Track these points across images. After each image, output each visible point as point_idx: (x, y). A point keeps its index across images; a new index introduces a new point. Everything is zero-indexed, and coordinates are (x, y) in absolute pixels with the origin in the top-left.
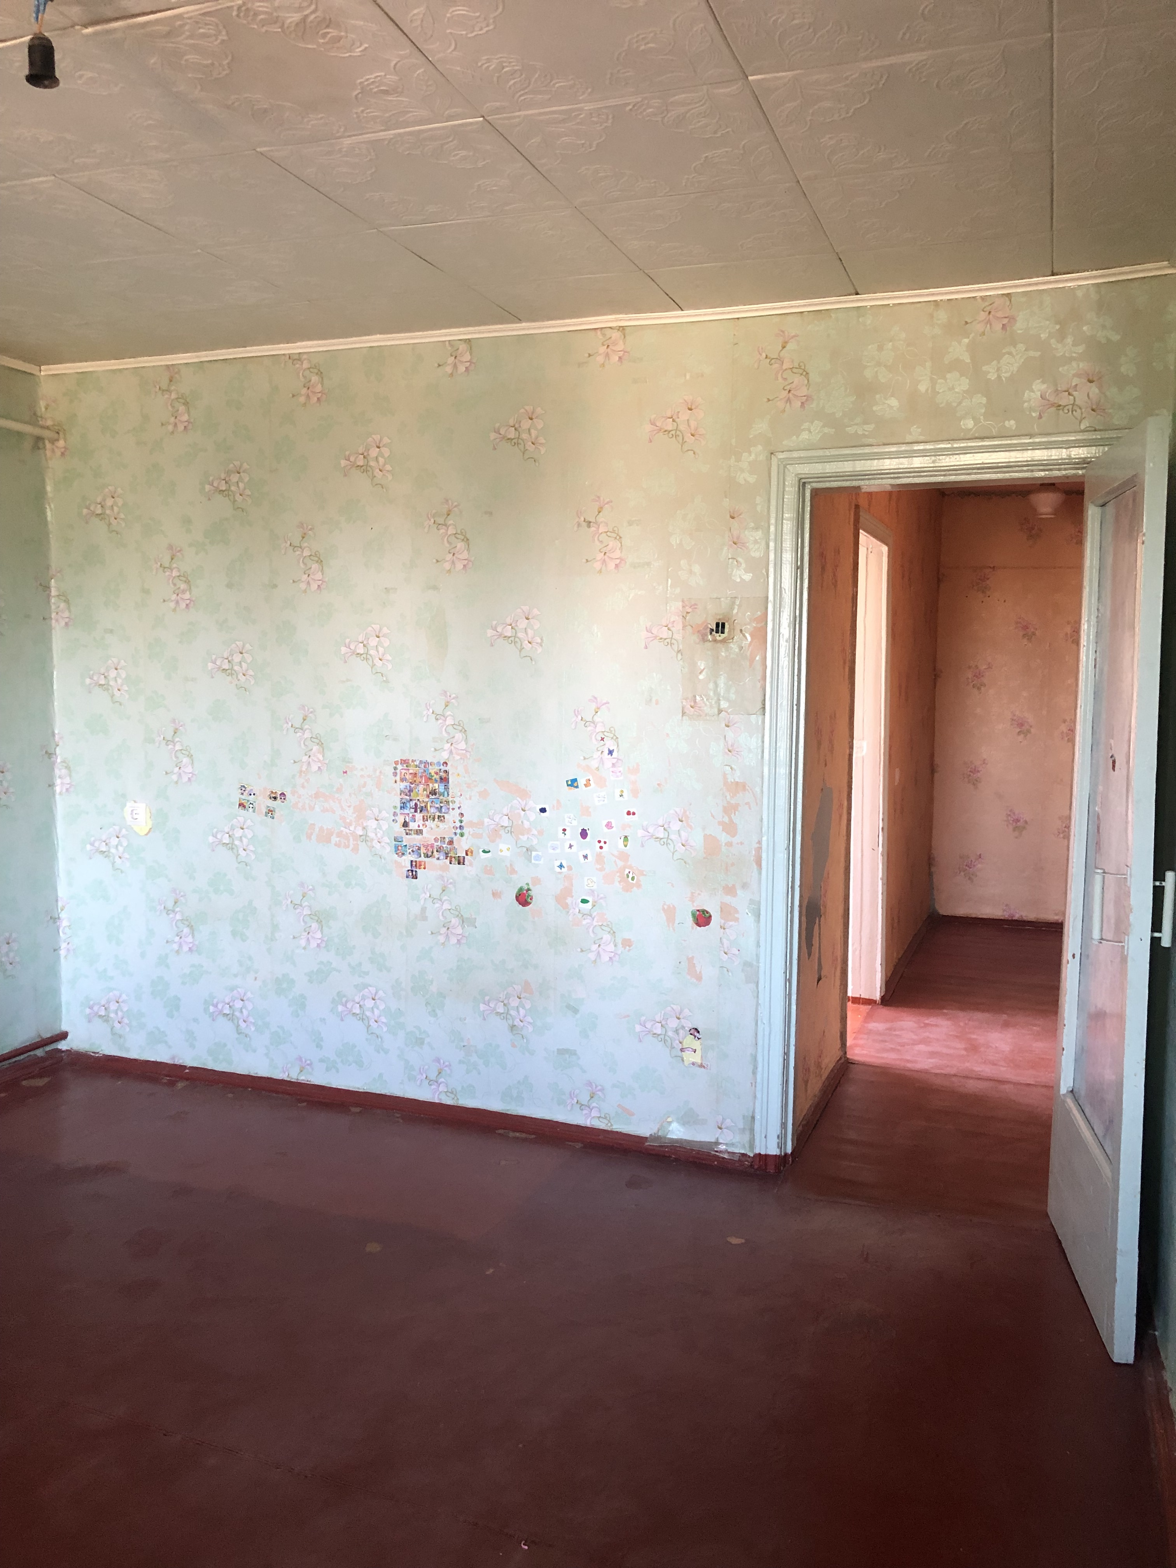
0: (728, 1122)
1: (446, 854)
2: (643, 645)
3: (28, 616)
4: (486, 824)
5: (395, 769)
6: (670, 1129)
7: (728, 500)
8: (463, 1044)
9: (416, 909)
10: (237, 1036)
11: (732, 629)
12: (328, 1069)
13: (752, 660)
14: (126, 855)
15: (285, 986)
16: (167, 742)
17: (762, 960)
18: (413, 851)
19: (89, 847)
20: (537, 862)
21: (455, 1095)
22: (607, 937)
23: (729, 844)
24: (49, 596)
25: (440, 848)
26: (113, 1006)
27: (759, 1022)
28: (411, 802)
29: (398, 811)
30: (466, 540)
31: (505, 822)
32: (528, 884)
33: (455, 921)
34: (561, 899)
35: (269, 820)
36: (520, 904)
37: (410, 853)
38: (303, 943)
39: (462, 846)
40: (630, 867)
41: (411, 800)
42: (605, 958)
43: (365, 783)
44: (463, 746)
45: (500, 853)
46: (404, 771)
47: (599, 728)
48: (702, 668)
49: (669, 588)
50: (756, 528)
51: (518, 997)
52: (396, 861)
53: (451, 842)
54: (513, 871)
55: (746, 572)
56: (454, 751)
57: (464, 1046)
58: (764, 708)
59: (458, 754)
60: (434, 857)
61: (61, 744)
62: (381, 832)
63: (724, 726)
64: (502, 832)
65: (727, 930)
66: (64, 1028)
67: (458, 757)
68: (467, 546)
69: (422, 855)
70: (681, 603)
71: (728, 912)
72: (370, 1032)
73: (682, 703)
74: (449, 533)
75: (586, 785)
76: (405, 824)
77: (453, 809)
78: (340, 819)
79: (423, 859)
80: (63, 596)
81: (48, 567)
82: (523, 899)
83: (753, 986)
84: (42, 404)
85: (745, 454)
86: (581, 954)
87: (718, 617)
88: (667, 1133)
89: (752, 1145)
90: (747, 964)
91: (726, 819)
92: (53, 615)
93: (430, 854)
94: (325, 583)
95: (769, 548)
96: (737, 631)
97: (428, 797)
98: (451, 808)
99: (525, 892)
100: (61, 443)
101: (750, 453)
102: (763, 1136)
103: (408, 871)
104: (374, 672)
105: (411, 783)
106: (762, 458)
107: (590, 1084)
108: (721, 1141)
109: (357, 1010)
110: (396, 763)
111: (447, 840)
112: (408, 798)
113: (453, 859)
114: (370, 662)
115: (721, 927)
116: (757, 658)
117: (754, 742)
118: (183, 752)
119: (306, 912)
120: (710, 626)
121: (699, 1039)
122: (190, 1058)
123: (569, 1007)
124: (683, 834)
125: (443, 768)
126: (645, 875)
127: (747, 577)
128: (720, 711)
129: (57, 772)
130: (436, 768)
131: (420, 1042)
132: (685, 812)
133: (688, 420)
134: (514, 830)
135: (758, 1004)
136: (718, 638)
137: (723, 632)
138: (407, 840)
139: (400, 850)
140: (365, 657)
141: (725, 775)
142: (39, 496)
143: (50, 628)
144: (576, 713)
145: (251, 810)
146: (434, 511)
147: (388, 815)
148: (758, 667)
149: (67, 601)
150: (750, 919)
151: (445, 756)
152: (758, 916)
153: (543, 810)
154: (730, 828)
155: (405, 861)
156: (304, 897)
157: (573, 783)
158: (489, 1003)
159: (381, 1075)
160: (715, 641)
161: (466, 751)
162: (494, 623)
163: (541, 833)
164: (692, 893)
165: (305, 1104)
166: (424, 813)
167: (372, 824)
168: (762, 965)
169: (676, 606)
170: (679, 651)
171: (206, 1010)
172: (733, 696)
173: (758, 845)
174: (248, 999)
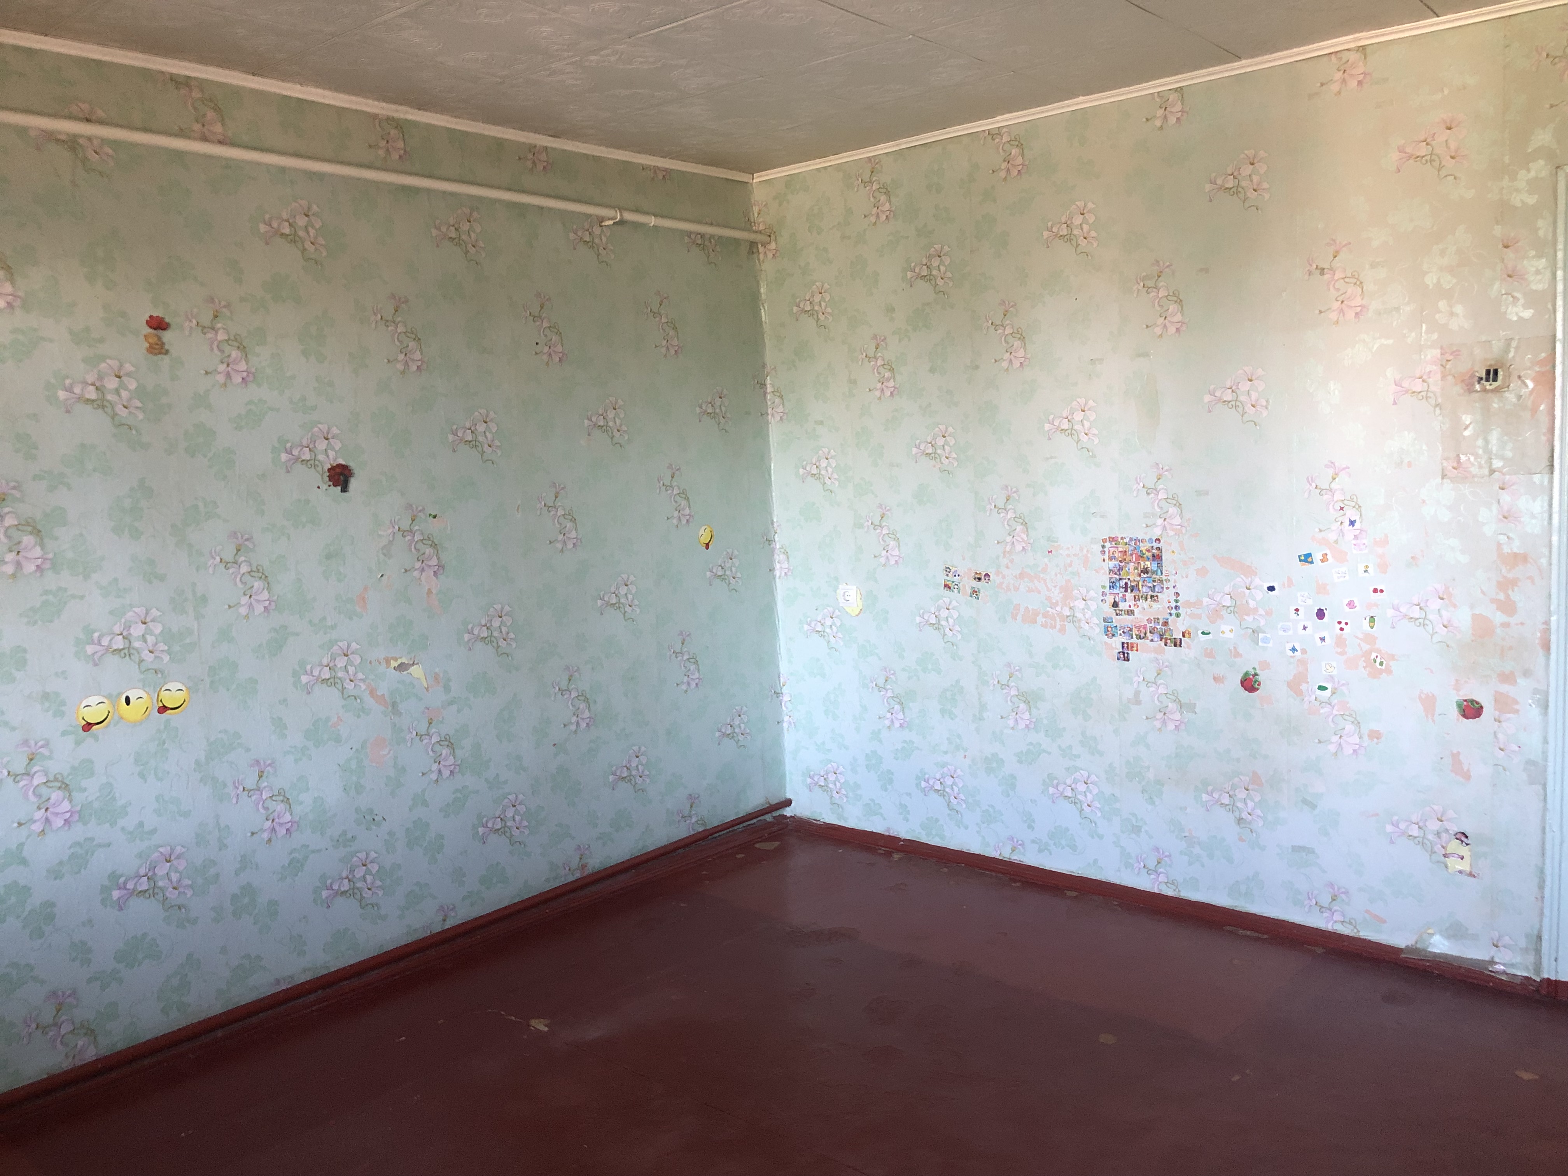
0: (1506, 940)
1: (1161, 635)
2: (1392, 402)
3: (748, 413)
4: (1205, 603)
5: (1103, 547)
6: (1432, 941)
7: (1500, 226)
8: (1184, 835)
9: (1129, 693)
10: (949, 812)
11: (1508, 376)
12: (1040, 851)
13: (1534, 410)
14: (840, 635)
15: (994, 765)
16: (875, 527)
17: (1551, 758)
18: (1123, 632)
19: (806, 627)
20: (1265, 645)
21: (1177, 887)
22: (1349, 727)
23: (1506, 625)
24: (765, 393)
25: (1154, 629)
26: (832, 777)
27: (1548, 829)
28: (1121, 582)
29: (1107, 590)
30: (1180, 302)
31: (1227, 602)
32: (1255, 669)
33: (1172, 706)
34: (1295, 685)
35: (973, 600)
36: (1246, 690)
37: (1120, 635)
38: (1011, 723)
39: (1177, 628)
40: (1379, 651)
41: (1120, 579)
42: (1348, 750)
43: (1071, 562)
44: (1177, 521)
45: (1221, 635)
46: (1112, 550)
47: (1338, 496)
48: (1468, 423)
49: (1423, 334)
50: (1539, 256)
51: (1245, 788)
52: (1106, 643)
53: (1166, 623)
54: (1237, 655)
55: (1526, 307)
56: (1168, 527)
57: (1185, 837)
58: (1552, 466)
59: (1173, 530)
60: (1148, 639)
61: (778, 531)
62: (1090, 612)
63: (1497, 488)
64: (1224, 612)
65: (1504, 724)
66: (789, 795)
67: (1172, 533)
68: (1180, 309)
69: (1134, 636)
70: (1439, 351)
71: (1505, 704)
72: (1083, 817)
73: (1442, 464)
74: (1160, 296)
75: (1322, 561)
76: (1115, 605)
77: (1168, 588)
78: (1046, 599)
79: (1135, 640)
80: (777, 392)
81: (764, 366)
82: (1249, 684)
83: (1539, 788)
84: (756, 209)
85: (1524, 172)
86: (1320, 745)
87: (1489, 363)
88: (1428, 946)
89: (1538, 968)
90: (1530, 763)
91: (1502, 596)
92: (770, 411)
93: (1142, 635)
94: (1027, 360)
95: (1556, 278)
96: (1514, 377)
97: (1140, 576)
98: (1165, 586)
99: (1251, 677)
100: (773, 246)
101: (1528, 170)
102: (1553, 959)
103: (1119, 653)
104: (1079, 447)
105: (1121, 561)
106: (1544, 174)
107: (1331, 885)
108: (1496, 960)
109: (1069, 793)
110: (1104, 541)
111: (1161, 621)
112: (1117, 577)
113: (1168, 641)
114: (1075, 437)
115: (1495, 720)
116: (1542, 408)
117: (1538, 506)
118: (890, 535)
119: (1014, 692)
120: (1477, 375)
121: (1467, 844)
122: (904, 830)
123: (1305, 801)
124: (1444, 613)
125: (1155, 545)
126: (1397, 660)
127: (1527, 314)
128: (1492, 472)
129: (776, 557)
130: (1148, 545)
131: (1136, 830)
132: (1447, 588)
133: (1446, 141)
134: (1238, 610)
135: (1545, 809)
136: (1488, 387)
137: (1495, 380)
138: (1117, 621)
139: (1110, 632)
140: (1070, 432)
141: (1499, 545)
142: (754, 300)
143: (767, 422)
144: (1310, 481)
145: (956, 591)
146: (1144, 274)
147: (1096, 595)
148: (1544, 419)
149: (781, 397)
150: (1534, 713)
151: (1157, 532)
152: (1545, 707)
153: (1271, 589)
154: (1508, 607)
155: (1116, 643)
156: (1010, 677)
157: (1307, 559)
158: (1212, 793)
159: (1095, 861)
160: (1484, 390)
161: (1182, 526)
162: (1212, 387)
163: (1269, 613)
164: (1457, 680)
165: (1018, 884)
166: (1135, 593)
167: (1080, 604)
168: (1550, 764)
169: (1433, 353)
170: (1437, 405)
171: (918, 785)
172: (1509, 454)
173: (1545, 626)
174: (958, 777)
